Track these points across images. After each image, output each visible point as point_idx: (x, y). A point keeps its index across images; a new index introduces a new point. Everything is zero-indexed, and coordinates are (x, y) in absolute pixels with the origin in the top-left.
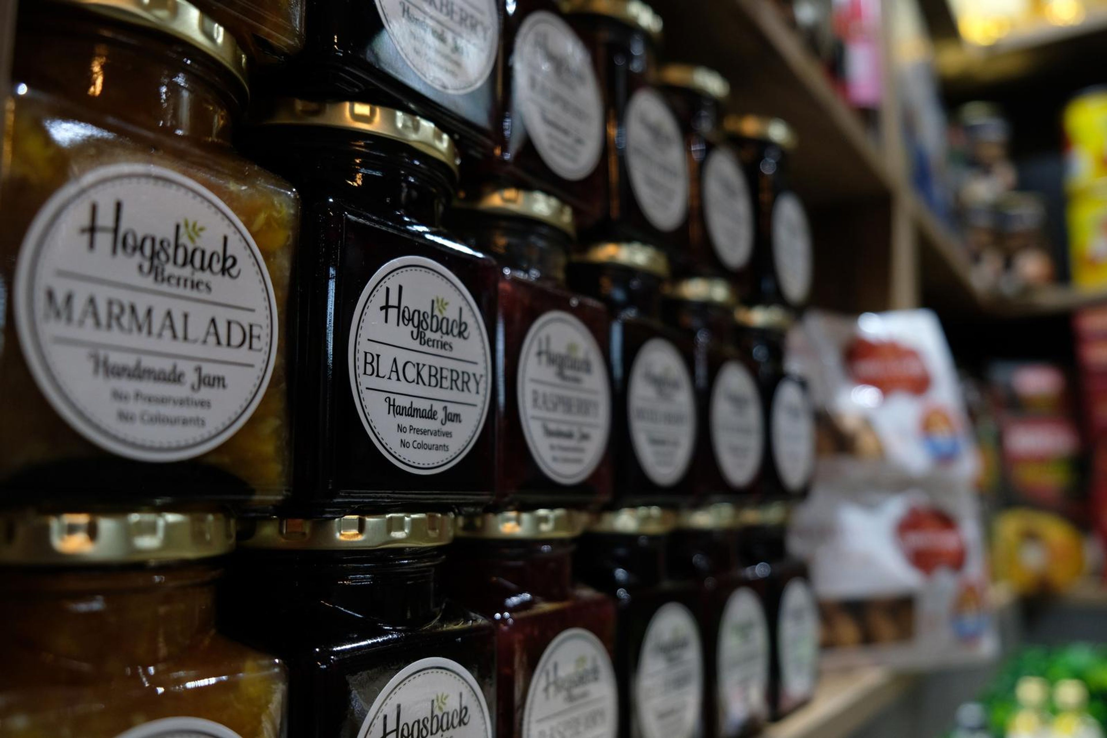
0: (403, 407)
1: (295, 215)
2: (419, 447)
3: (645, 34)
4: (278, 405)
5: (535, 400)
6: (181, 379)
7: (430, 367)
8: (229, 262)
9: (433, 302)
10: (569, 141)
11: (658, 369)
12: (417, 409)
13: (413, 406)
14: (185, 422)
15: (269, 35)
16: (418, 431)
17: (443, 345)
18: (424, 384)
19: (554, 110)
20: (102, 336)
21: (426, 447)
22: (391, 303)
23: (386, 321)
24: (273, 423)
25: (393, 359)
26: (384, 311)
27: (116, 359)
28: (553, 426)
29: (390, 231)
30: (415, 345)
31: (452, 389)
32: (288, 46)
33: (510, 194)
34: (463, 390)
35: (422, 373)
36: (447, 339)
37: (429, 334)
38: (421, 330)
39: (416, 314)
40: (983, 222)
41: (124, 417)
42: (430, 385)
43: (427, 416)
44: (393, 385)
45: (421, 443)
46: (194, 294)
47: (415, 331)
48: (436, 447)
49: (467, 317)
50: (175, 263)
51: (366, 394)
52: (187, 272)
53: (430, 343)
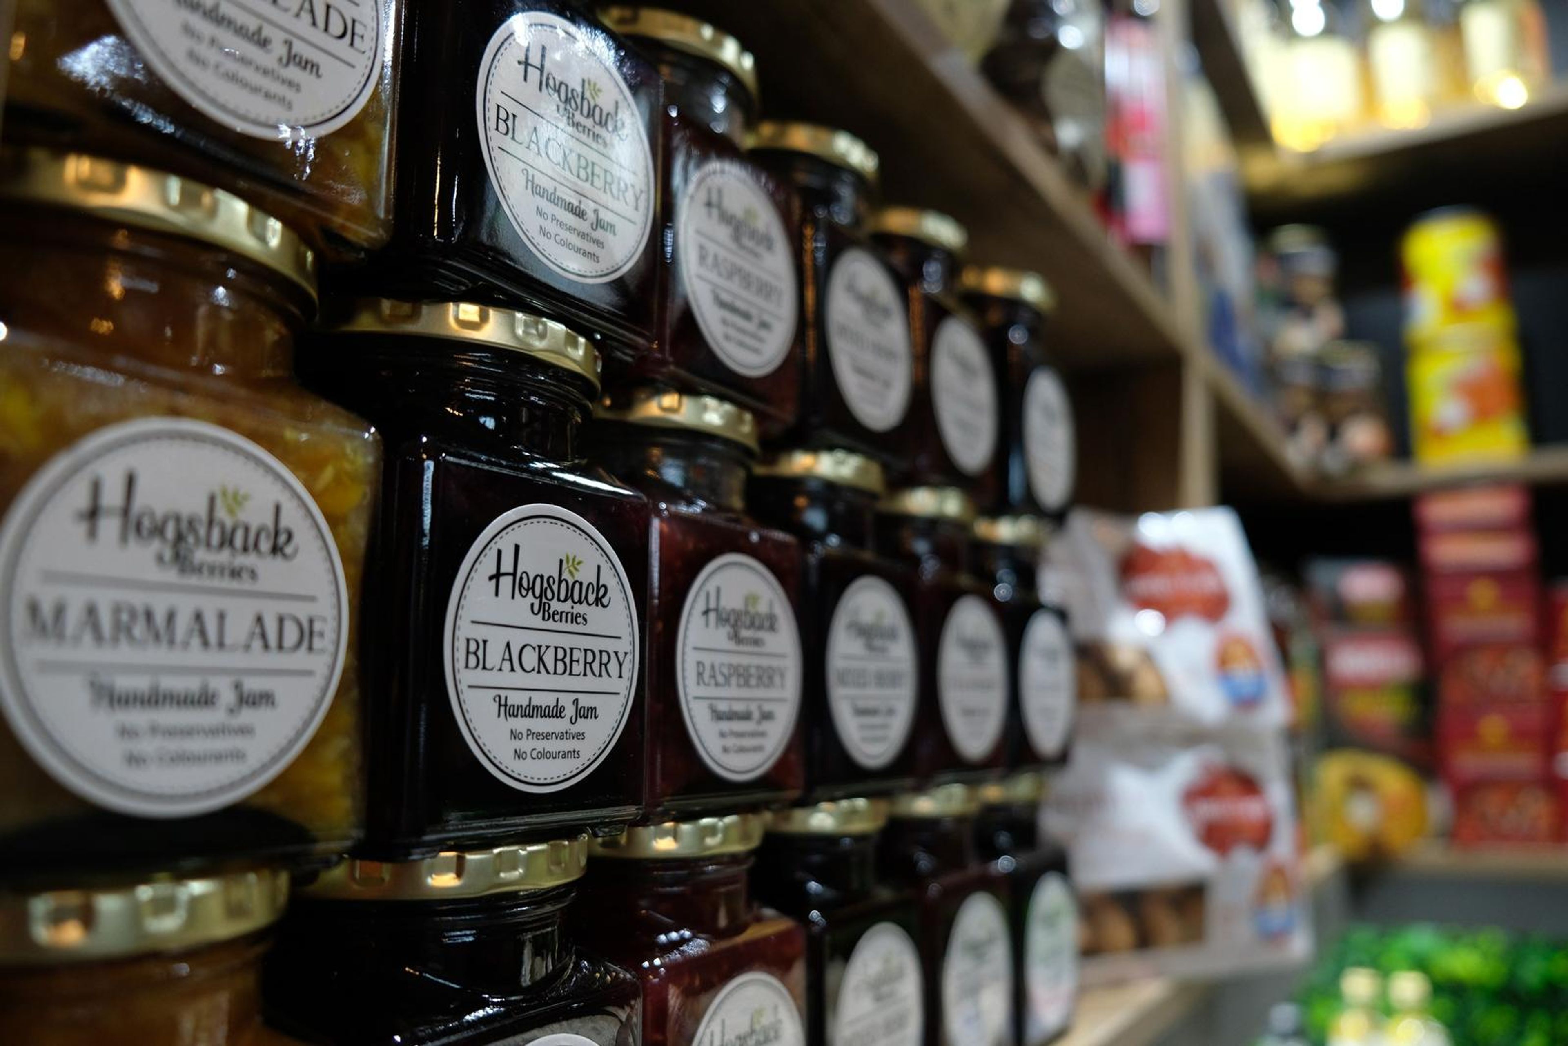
0: (518, 706)
1: (376, 465)
2: (539, 756)
3: (857, 175)
4: (348, 718)
5: (700, 675)
6: (215, 700)
7: (556, 648)
8: (282, 538)
9: (561, 561)
10: (750, 327)
11: (867, 617)
12: (537, 706)
13: (532, 704)
14: (218, 757)
15: (343, 227)
16: (538, 736)
17: (574, 618)
18: (548, 672)
19: (733, 289)
20: (107, 655)
21: (548, 756)
22: (503, 570)
23: (497, 594)
24: (341, 744)
25: (505, 644)
26: (494, 581)
27: (124, 683)
28: (723, 707)
29: (505, 471)
30: (537, 621)
31: (585, 675)
32: (369, 239)
33: (670, 400)
34: (600, 675)
35: (544, 658)
36: (579, 609)
37: (555, 606)
38: (544, 600)
39: (538, 580)
40: (1302, 378)
41: (134, 760)
42: (555, 673)
43: (551, 714)
44: (507, 678)
45: (542, 752)
46: (234, 585)
47: (537, 602)
48: (562, 755)
49: (608, 578)
50: (208, 545)
51: (468, 695)
52: (224, 557)
53: (557, 617)
